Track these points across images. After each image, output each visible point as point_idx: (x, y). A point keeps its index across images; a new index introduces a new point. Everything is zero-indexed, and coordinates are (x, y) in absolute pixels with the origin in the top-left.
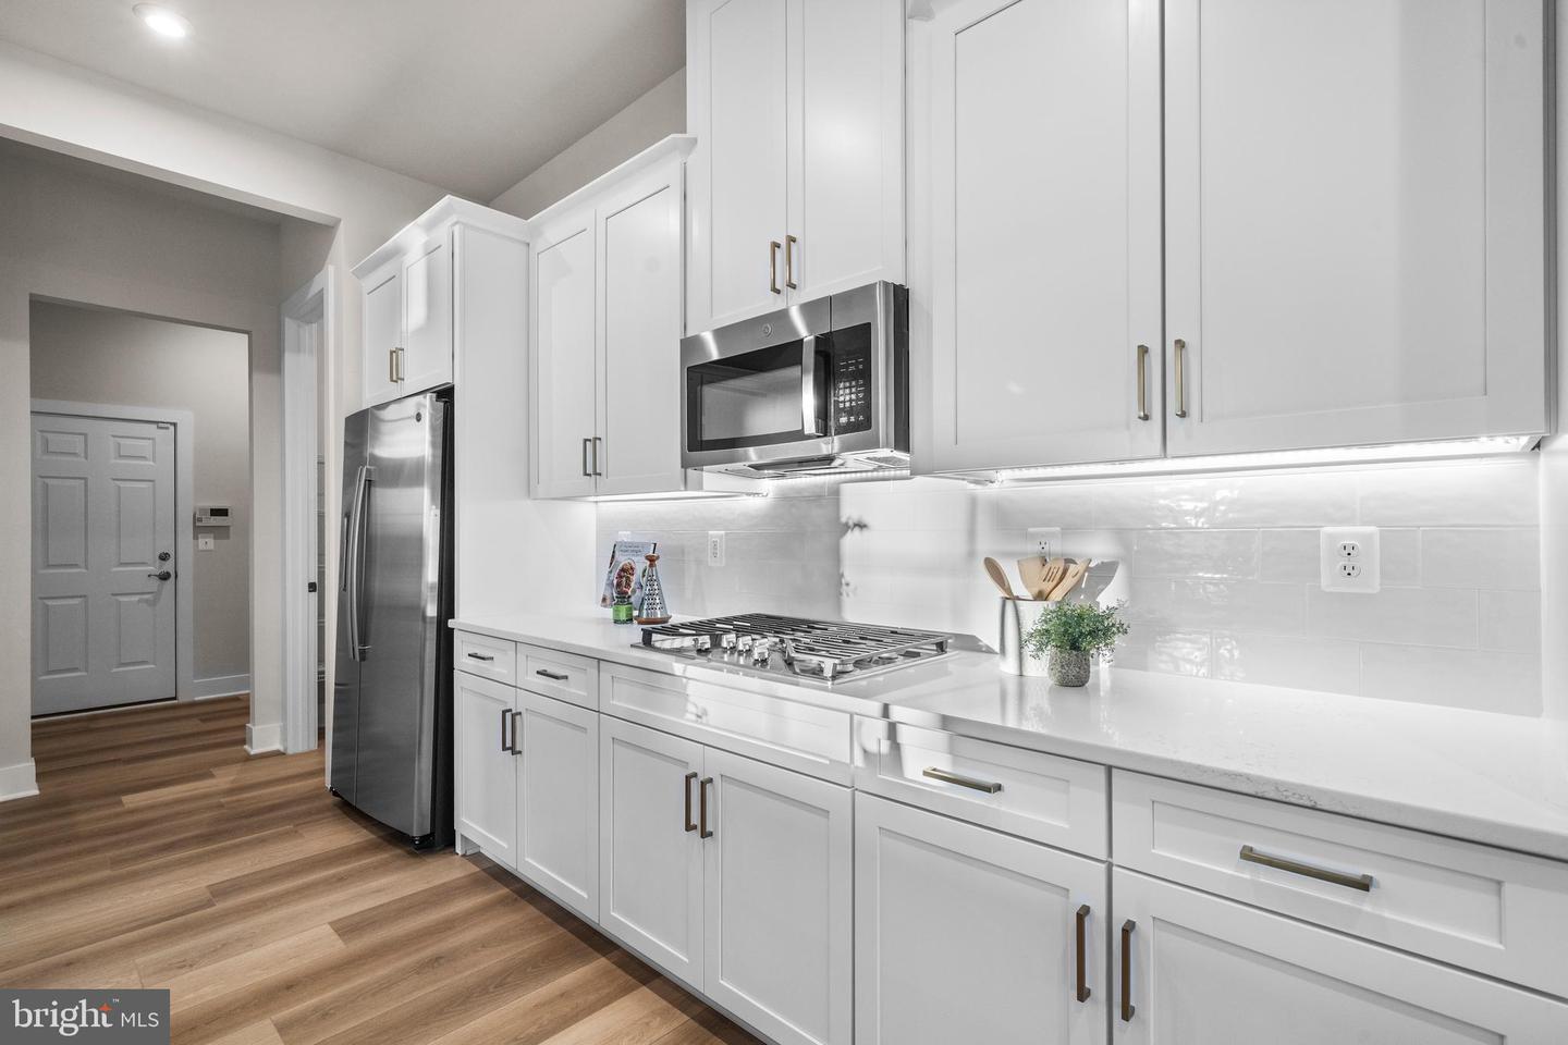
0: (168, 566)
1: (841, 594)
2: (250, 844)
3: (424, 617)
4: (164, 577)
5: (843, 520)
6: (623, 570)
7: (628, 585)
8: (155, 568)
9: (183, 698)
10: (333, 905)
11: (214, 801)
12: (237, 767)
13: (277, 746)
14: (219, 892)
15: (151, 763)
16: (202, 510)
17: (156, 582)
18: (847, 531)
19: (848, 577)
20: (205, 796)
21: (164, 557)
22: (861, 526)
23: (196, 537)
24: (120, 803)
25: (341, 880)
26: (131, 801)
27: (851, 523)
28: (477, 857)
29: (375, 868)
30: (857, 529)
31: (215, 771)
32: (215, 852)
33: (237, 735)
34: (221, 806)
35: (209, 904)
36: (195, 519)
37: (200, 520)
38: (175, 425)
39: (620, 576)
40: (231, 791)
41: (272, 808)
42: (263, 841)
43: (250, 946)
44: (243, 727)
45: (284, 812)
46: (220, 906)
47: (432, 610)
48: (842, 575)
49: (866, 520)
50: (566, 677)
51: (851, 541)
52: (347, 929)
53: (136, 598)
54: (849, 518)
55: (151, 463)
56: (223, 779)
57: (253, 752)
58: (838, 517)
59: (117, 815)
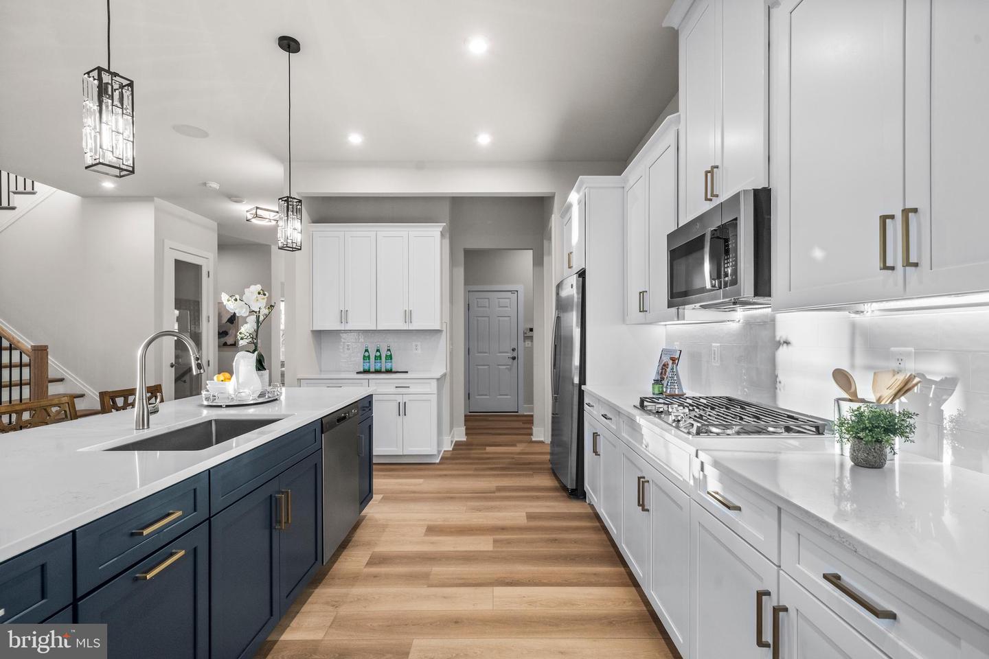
0: (515, 354)
1: (776, 388)
2: (516, 475)
3: (573, 383)
4: (514, 358)
5: (778, 339)
6: (664, 365)
7: (665, 373)
8: (510, 355)
9: (519, 413)
10: (531, 506)
11: (512, 456)
12: (524, 445)
13: (542, 439)
14: (499, 489)
15: (501, 436)
16: (527, 329)
17: (511, 360)
18: (778, 347)
19: (780, 378)
20: (512, 453)
21: (513, 350)
22: (787, 343)
23: (524, 341)
24: (485, 449)
25: (538, 498)
26: (489, 449)
27: (782, 341)
28: (592, 506)
29: (552, 498)
30: (785, 345)
31: (518, 445)
32: (502, 475)
33: (528, 431)
34: (513, 458)
35: (494, 492)
36: (525, 333)
37: (526, 333)
38: (517, 291)
39: (662, 369)
40: (519, 454)
41: (530, 464)
42: (520, 475)
43: (499, 511)
44: (531, 429)
45: (531, 466)
46: (498, 494)
47: (576, 380)
48: (777, 376)
49: (790, 339)
50: (611, 419)
51: (782, 352)
52: (530, 517)
53: (505, 367)
54: (781, 337)
55: (509, 309)
56: (519, 448)
57: (534, 439)
58: (774, 337)
59: (483, 453)
